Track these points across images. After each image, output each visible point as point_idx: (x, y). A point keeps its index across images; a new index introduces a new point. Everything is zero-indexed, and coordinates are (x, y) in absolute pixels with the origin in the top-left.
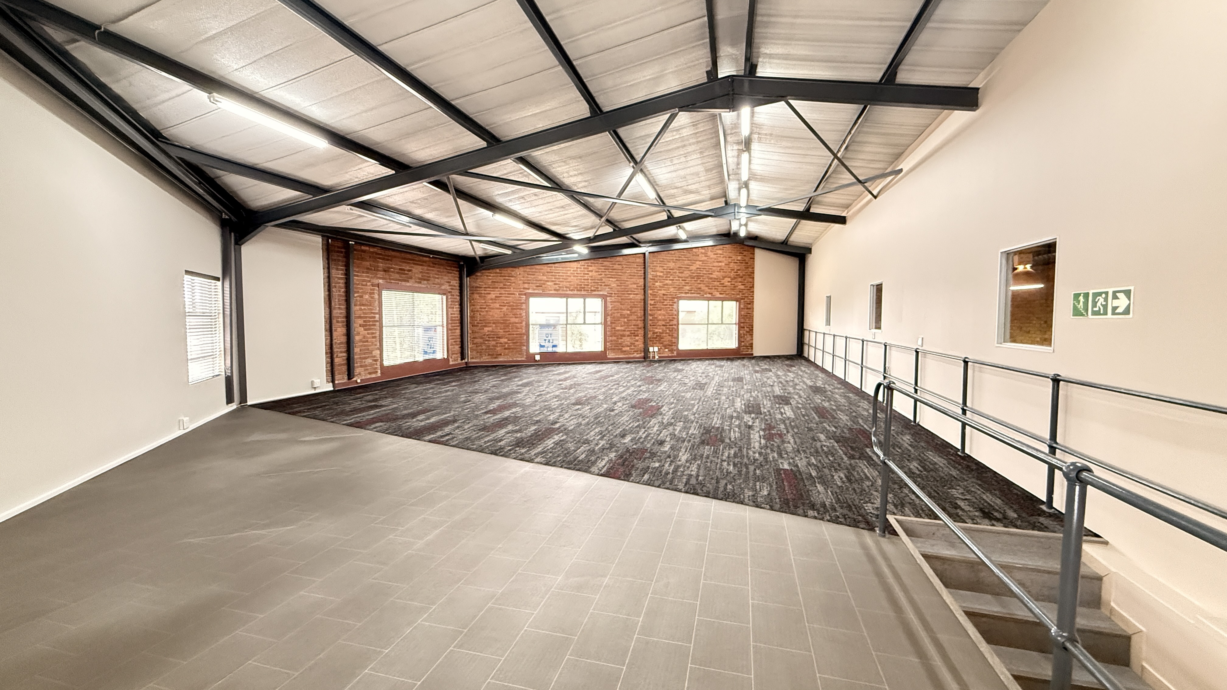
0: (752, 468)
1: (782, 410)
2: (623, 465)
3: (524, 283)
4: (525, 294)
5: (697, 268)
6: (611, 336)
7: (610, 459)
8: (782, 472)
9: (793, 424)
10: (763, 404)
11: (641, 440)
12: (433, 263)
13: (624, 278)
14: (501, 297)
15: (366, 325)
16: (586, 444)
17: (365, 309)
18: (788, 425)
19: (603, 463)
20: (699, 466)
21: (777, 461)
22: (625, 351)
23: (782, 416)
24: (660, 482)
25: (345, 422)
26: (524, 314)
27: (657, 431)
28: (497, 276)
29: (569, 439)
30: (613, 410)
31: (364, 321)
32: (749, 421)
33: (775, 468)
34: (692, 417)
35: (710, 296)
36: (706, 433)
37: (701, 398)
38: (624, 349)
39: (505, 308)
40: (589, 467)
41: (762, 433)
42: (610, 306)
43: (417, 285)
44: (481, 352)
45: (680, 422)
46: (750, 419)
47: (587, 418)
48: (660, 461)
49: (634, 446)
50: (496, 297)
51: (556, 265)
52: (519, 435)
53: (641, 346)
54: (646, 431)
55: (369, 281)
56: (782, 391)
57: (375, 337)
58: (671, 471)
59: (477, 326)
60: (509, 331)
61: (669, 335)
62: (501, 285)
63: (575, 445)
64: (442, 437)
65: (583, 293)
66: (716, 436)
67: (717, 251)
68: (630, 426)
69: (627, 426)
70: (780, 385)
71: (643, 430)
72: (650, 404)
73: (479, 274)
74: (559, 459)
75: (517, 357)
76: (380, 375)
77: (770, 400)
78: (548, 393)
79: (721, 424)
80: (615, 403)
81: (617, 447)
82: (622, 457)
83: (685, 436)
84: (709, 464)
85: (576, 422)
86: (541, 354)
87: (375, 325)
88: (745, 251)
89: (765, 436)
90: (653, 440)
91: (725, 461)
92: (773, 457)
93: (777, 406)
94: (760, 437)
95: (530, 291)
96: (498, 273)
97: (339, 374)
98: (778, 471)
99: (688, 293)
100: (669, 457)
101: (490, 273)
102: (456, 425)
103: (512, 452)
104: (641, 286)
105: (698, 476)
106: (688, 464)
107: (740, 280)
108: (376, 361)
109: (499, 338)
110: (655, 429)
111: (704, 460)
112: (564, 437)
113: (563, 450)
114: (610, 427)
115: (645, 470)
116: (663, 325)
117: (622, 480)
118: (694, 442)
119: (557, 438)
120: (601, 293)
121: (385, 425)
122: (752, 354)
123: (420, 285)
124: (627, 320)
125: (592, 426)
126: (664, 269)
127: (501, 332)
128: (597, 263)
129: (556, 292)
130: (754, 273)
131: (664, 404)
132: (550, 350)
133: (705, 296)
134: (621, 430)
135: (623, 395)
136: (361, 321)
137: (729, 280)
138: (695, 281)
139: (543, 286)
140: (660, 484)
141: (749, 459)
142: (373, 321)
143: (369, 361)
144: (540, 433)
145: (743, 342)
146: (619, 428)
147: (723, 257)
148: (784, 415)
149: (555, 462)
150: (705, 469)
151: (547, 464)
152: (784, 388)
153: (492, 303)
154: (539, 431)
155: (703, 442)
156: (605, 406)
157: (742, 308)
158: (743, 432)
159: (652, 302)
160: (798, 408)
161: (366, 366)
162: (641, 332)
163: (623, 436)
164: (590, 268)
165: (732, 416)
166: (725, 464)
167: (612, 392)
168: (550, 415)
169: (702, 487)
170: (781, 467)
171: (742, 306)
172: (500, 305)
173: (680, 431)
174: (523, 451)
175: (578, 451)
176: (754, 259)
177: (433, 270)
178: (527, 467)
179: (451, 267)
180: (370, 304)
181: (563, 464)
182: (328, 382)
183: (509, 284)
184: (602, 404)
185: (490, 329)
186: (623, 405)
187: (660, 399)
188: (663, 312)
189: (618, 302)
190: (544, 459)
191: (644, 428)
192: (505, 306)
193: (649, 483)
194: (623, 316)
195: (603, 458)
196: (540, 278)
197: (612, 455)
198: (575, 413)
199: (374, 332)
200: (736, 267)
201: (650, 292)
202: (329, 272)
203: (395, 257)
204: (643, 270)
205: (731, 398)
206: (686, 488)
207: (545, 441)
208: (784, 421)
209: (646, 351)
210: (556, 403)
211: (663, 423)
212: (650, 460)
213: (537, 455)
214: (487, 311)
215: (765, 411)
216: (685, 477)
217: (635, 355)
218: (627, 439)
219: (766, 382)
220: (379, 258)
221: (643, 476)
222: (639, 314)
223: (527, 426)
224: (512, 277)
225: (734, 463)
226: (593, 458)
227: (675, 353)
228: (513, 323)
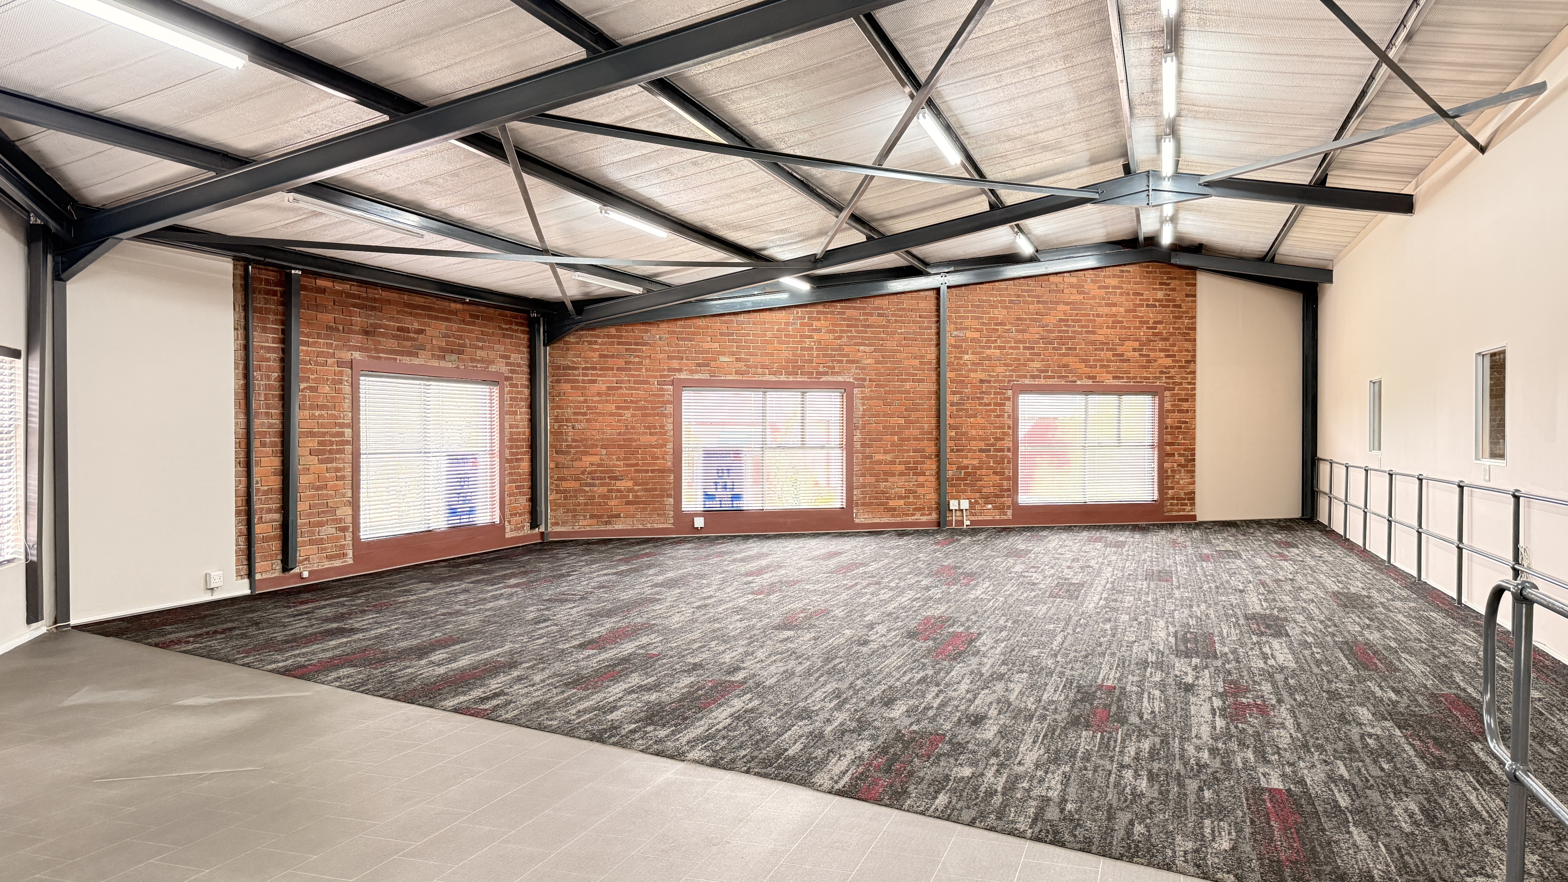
0: (1192, 785)
1: (1267, 650)
2: (888, 770)
3: (670, 358)
4: (672, 383)
5: (1061, 320)
6: (863, 475)
7: (858, 754)
8: (1266, 796)
9: (1292, 682)
10: (1221, 634)
11: (931, 713)
12: (472, 316)
13: (891, 345)
14: (621, 388)
15: (323, 452)
16: (803, 719)
17: (321, 416)
18: (1281, 684)
19: (843, 764)
20: (1066, 777)
21: (1254, 769)
22: (894, 509)
23: (1265, 663)
24: (973, 813)
25: (273, 666)
26: (670, 427)
27: (968, 692)
28: (612, 343)
29: (765, 707)
30: (866, 643)
31: (320, 443)
32: (1186, 674)
33: (1249, 787)
34: (1050, 662)
35: (1090, 382)
36: (1082, 700)
37: (1070, 617)
38: (892, 503)
39: (628, 414)
40: (810, 774)
41: (1217, 703)
42: (859, 407)
43: (435, 363)
44: (575, 510)
45: (1022, 672)
46: (1189, 670)
47: (808, 659)
48: (974, 764)
49: (915, 728)
50: (609, 388)
51: (741, 318)
52: (653, 697)
53: (932, 496)
54: (940, 691)
55: (333, 356)
56: (1265, 605)
57: (343, 478)
58: (999, 789)
59: (568, 453)
60: (637, 464)
61: (995, 473)
62: (621, 363)
63: (780, 722)
64: (483, 700)
65: (799, 378)
66: (1107, 707)
67: (1108, 281)
68: (906, 679)
69: (898, 679)
70: (1262, 590)
71: (936, 689)
72: (951, 630)
73: (571, 339)
74: (743, 753)
75: (654, 522)
76: (351, 561)
77: (1237, 624)
78: (721, 602)
79: (1120, 680)
80: (871, 626)
81: (875, 728)
82: (887, 753)
83: (1034, 706)
84: (1090, 774)
85: (782, 669)
86: (707, 514)
87: (342, 452)
88: (1171, 278)
89: (1224, 709)
90: (958, 714)
91: (1128, 766)
92: (1245, 761)
93: (1255, 639)
94: (1213, 712)
95: (683, 376)
96: (614, 336)
97: (264, 558)
98: (1256, 793)
99: (1039, 377)
100: (995, 753)
101: (598, 337)
102: (515, 673)
103: (637, 736)
104: (930, 363)
105: (1063, 801)
106: (1039, 773)
107: (1161, 345)
108: (343, 529)
109: (616, 478)
110: (963, 687)
111: (1079, 764)
112: (756, 703)
113: (751, 732)
114: (858, 682)
115: (939, 784)
116: (981, 451)
117: (886, 805)
118: (1055, 720)
119: (737, 704)
120: (840, 379)
121: (360, 672)
122: (1194, 517)
123: (443, 364)
124: (900, 439)
125: (817, 680)
126: (983, 324)
127: (620, 467)
128: (832, 313)
129: (740, 377)
130: (1194, 329)
131: (983, 629)
132: (727, 505)
133: (1079, 382)
134: (883, 687)
135: (890, 608)
136: (313, 443)
137: (1136, 345)
138: (1054, 348)
139: (713, 363)
140: (974, 819)
141: (1185, 764)
142: (339, 443)
143: (329, 530)
144: (700, 692)
145: (1172, 488)
146: (879, 683)
147: (1121, 294)
148: (1271, 662)
149: (733, 761)
150: (1082, 784)
151: (715, 764)
152: (1271, 596)
153: (599, 402)
154: (699, 689)
155: (1075, 722)
156: (848, 632)
157: (1168, 411)
158: (1172, 701)
159: (956, 398)
160: (1306, 645)
161: (321, 541)
162: (931, 466)
163: (888, 702)
164: (816, 324)
165: (1146, 661)
166: (1128, 774)
167: (863, 600)
168: (724, 652)
169: (1075, 828)
170: (1263, 783)
171: (1167, 406)
172: (618, 408)
173: (1022, 693)
174: (662, 733)
175: (786, 736)
176: (1195, 296)
177: (470, 331)
178: (670, 770)
179: (511, 323)
180: (334, 404)
181: (752, 764)
182: (239, 575)
183: (637, 360)
184: (841, 626)
185: (596, 459)
186: (889, 631)
187: (974, 618)
188: (979, 420)
189: (878, 398)
190: (708, 754)
191: (938, 685)
192: (628, 408)
193: (948, 815)
194: (888, 430)
195: (842, 753)
196: (706, 346)
197: (864, 747)
198: (781, 647)
199: (341, 465)
200: (1151, 315)
201: (950, 375)
202: (247, 337)
203: (389, 302)
204: (934, 326)
205: (1142, 618)
206: (1037, 830)
207: (712, 711)
208: (1271, 676)
209: (942, 508)
210: (739, 624)
211: (982, 675)
212: (952, 760)
213: (693, 743)
214: (588, 421)
215: (1226, 650)
216: (1034, 803)
217: (918, 517)
218: (898, 710)
219: (1227, 582)
220: (354, 305)
221: (935, 798)
222: (926, 426)
223: (672, 676)
224: (645, 344)
225: (1150, 772)
226: (819, 753)
227: (1010, 512)
228: (646, 446)
